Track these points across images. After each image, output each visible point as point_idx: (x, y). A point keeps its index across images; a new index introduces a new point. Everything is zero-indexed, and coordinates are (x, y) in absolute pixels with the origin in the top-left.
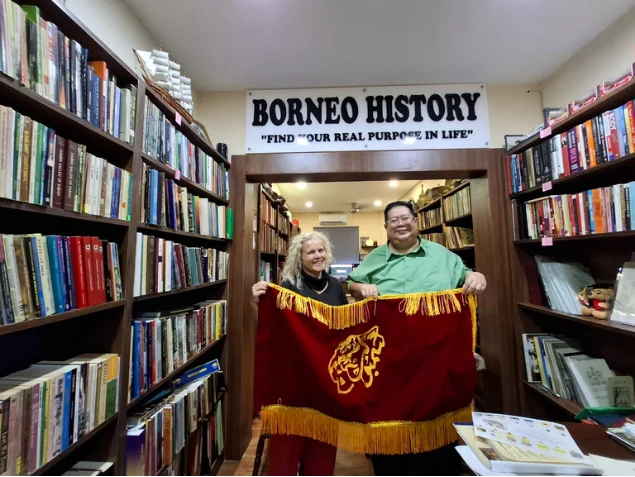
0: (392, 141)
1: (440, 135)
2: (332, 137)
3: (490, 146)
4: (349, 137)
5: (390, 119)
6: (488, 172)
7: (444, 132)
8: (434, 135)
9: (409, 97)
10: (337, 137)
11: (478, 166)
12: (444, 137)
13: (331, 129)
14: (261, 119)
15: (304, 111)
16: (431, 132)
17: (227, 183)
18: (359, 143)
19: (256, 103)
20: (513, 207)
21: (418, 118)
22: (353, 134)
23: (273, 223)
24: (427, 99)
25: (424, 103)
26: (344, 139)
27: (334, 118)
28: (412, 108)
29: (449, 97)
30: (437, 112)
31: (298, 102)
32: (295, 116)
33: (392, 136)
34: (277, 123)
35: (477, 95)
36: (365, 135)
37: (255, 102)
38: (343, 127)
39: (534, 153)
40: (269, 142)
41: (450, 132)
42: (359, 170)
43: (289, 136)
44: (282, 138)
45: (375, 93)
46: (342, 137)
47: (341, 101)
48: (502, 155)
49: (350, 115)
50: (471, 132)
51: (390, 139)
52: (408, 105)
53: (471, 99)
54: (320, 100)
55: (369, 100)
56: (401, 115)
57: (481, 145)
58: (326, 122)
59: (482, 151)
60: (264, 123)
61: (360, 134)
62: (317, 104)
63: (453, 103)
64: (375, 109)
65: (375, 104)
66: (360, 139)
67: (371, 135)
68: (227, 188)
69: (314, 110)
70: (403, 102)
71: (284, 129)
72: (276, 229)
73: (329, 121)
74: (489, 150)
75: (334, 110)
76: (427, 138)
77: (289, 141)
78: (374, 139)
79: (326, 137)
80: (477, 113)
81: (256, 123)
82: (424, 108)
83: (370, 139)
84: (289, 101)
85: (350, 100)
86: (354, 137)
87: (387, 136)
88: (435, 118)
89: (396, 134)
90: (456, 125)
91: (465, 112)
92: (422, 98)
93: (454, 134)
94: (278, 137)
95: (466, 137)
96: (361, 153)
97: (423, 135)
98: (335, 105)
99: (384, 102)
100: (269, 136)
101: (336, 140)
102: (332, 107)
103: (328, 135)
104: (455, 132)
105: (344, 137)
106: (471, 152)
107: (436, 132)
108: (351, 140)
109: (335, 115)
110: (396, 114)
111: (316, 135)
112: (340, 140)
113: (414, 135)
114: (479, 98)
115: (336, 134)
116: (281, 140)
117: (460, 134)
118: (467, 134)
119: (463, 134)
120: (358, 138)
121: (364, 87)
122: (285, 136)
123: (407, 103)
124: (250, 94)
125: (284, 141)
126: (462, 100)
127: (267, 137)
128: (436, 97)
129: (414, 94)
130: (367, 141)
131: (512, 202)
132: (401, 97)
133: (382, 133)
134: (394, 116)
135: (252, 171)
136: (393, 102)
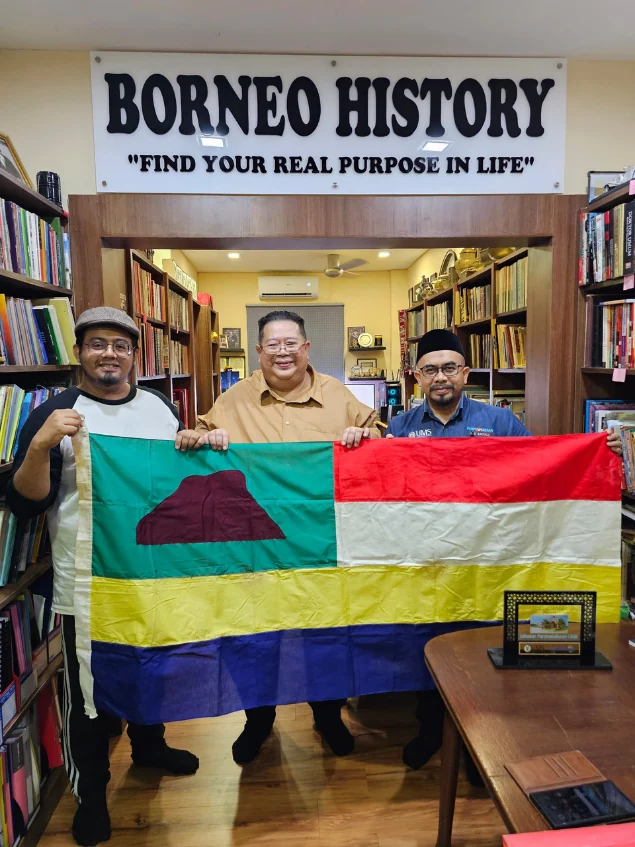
0: (384, 175)
1: (473, 165)
2: (269, 165)
3: (563, 191)
4: (303, 164)
5: (381, 131)
6: (553, 240)
7: (481, 160)
8: (463, 165)
9: (419, 83)
10: (280, 164)
11: (538, 230)
12: (481, 170)
13: (268, 148)
14: (124, 120)
15: (212, 104)
16: (458, 160)
17: (67, 255)
18: (320, 176)
19: (113, 80)
20: (588, 306)
21: (435, 129)
22: (311, 160)
23: (158, 317)
24: (455, 87)
25: (448, 98)
26: (293, 171)
27: (273, 122)
28: (424, 107)
29: (495, 84)
30: (471, 119)
31: (200, 82)
32: (194, 113)
33: (383, 165)
34: (160, 128)
35: (548, 84)
36: (334, 163)
37: (109, 78)
38: (290, 144)
39: (626, 215)
40: (144, 169)
41: (493, 160)
42: (322, 232)
43: (184, 158)
44: (170, 163)
45: (354, 70)
46: (288, 165)
47: (286, 86)
48: (572, 208)
49: (306, 118)
50: (531, 161)
51: (381, 171)
52: (417, 101)
53: (537, 91)
54: (244, 81)
55: (343, 84)
56: (402, 122)
57: (547, 189)
58: (258, 131)
59: (548, 197)
60: (130, 128)
61: (324, 160)
62: (238, 90)
63: (503, 99)
64: (353, 106)
65: (353, 95)
66: (324, 170)
67: (345, 163)
68: (68, 264)
70: (408, 93)
71: (173, 143)
72: (163, 326)
73: (263, 129)
74: (560, 197)
75: (273, 105)
76: (450, 171)
77: (184, 169)
78: (350, 170)
79: (258, 164)
80: (544, 124)
81: (114, 127)
82: (447, 107)
83: (343, 171)
84: (181, 79)
85: (304, 84)
86: (311, 166)
87: (375, 165)
88: (468, 130)
89: (391, 162)
90: (505, 146)
91: (524, 120)
92: (444, 85)
93: (498, 165)
94: (162, 161)
95: (521, 171)
96: (326, 199)
97: (442, 165)
98: (274, 95)
99: (372, 93)
100: (144, 157)
101: (277, 171)
102: (269, 98)
103: (262, 160)
104: (501, 159)
105: (294, 165)
106: (527, 201)
107: (468, 159)
108: (306, 172)
109: (274, 115)
110: (394, 116)
111: (238, 158)
112: (285, 171)
113: (426, 164)
114: (551, 91)
115: (276, 159)
116: (169, 167)
117: (510, 164)
118: (523, 164)
119: (516, 165)
120: (320, 168)
121: (334, 56)
122: (176, 157)
123: (416, 96)
124: (98, 60)
125: (176, 169)
126: (521, 94)
127: (140, 159)
128: (470, 85)
129: (430, 77)
130: (336, 174)
131: (586, 300)
132: (405, 83)
133: (365, 159)
134: (389, 124)
135: (114, 230)
136: (390, 91)
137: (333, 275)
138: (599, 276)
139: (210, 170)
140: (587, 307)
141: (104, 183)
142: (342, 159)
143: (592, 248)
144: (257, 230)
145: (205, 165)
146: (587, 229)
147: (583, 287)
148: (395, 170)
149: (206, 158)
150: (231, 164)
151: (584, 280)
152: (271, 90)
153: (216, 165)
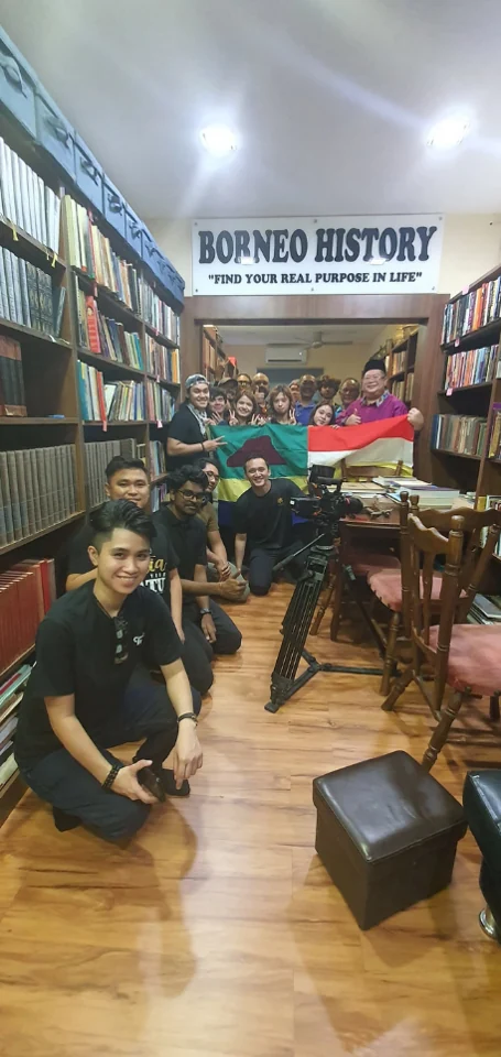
0: (339, 283)
1: (388, 277)
2: (279, 278)
3: (436, 291)
4: (296, 278)
5: (339, 259)
6: (430, 320)
7: (392, 274)
8: (382, 277)
9: (361, 230)
10: (284, 278)
11: (421, 314)
12: (392, 280)
13: (279, 269)
14: (207, 256)
15: (251, 246)
16: (379, 274)
18: (305, 285)
19: (203, 234)
21: (368, 257)
22: (300, 276)
24: (380, 234)
25: (377, 239)
26: (291, 281)
27: (282, 255)
28: (363, 244)
29: (403, 231)
30: (388, 251)
31: (245, 234)
32: (242, 251)
33: (339, 278)
34: (225, 260)
35: (433, 229)
36: (312, 277)
37: (201, 234)
38: (290, 267)
40: (216, 282)
41: (399, 274)
42: (304, 316)
43: (236, 276)
44: (229, 279)
45: (326, 224)
46: (289, 279)
47: (290, 235)
48: (440, 301)
49: (299, 253)
50: (419, 274)
51: (337, 281)
52: (359, 241)
53: (426, 234)
54: (269, 233)
55: (320, 233)
56: (351, 253)
57: (427, 290)
58: (274, 261)
59: (428, 295)
60: (210, 261)
61: (307, 275)
62: (265, 238)
63: (407, 239)
64: (325, 245)
65: (325, 239)
66: (307, 281)
67: (318, 277)
68: (178, 333)
69: (262, 246)
70: (355, 237)
71: (230, 268)
73: (277, 259)
74: (433, 295)
75: (282, 246)
76: (374, 280)
77: (236, 282)
78: (321, 281)
79: (273, 278)
80: (430, 252)
82: (376, 244)
83: (317, 281)
84: (237, 233)
85: (300, 234)
86: (301, 279)
87: (334, 277)
88: (386, 257)
89: (343, 276)
90: (405, 266)
91: (418, 251)
92: (375, 231)
93: (402, 277)
94: (225, 278)
95: (414, 280)
96: (307, 297)
97: (371, 277)
98: (283, 240)
99: (335, 236)
100: (216, 276)
101: (283, 282)
102: (281, 242)
103: (275, 276)
104: (403, 274)
105: (292, 278)
106: (417, 298)
107: (385, 274)
108: (298, 282)
109: (283, 251)
110: (346, 251)
111: (263, 275)
112: (287, 282)
113: (362, 277)
114: (434, 233)
115: (283, 275)
116: (228, 281)
117: (408, 276)
118: (415, 276)
119: (411, 277)
120: (305, 279)
121: (315, 217)
122: (232, 276)
123: (358, 238)
124: (196, 224)
125: (232, 282)
126: (417, 235)
127: (214, 277)
128: (389, 231)
129: (367, 227)
130: (313, 284)
131: (443, 354)
132: (354, 231)
133: (329, 274)
134: (343, 255)
135: (201, 315)
136: (345, 235)
138: (448, 341)
139: (249, 282)
140: (442, 357)
141: (197, 290)
142: (317, 275)
143: (447, 324)
144: (271, 315)
145: (246, 279)
146: (446, 314)
147: (442, 346)
148: (345, 280)
149: (247, 276)
150: (259, 279)
151: (442, 342)
152: (282, 237)
153: (252, 279)
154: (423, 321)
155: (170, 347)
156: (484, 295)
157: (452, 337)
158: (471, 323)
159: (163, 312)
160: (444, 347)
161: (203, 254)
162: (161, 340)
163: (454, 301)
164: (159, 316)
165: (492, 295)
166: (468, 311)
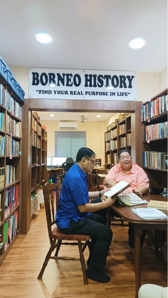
0: (96, 96)
2: (69, 93)
3: (137, 100)
4: (77, 93)
5: (95, 86)
6: (135, 111)
7: (118, 93)
8: (114, 94)
9: (104, 76)
10: (71, 93)
11: (132, 109)
12: (118, 95)
13: (69, 89)
14: (36, 82)
15: (56, 79)
16: (113, 93)
17: (21, 112)
18: (81, 96)
19: (34, 74)
21: (107, 85)
22: (79, 92)
23: (35, 130)
24: (112, 77)
25: (110, 79)
26: (74, 94)
27: (70, 83)
28: (105, 81)
29: (121, 77)
30: (116, 84)
31: (54, 75)
32: (52, 81)
33: (95, 93)
34: (44, 84)
35: (133, 77)
36: (84, 93)
37: (33, 73)
38: (74, 88)
40: (40, 93)
41: (121, 93)
42: (81, 108)
43: (49, 91)
44: (46, 92)
45: (89, 73)
46: (73, 93)
47: (73, 76)
48: (139, 105)
49: (77, 82)
51: (95, 95)
52: (103, 80)
53: (130, 79)
54: (64, 75)
55: (86, 76)
56: (100, 84)
58: (67, 85)
60: (37, 84)
61: (82, 92)
62: (62, 76)
63: (123, 80)
64: (89, 80)
65: (89, 78)
66: (82, 94)
68: (21, 115)
69: (61, 79)
70: (101, 78)
71: (46, 88)
72: (36, 133)
74: (137, 102)
75: (70, 80)
76: (111, 95)
77: (49, 93)
78: (88, 94)
79: (66, 93)
80: (132, 86)
81: (34, 84)
82: (110, 81)
83: (86, 94)
84: (50, 74)
85: (77, 75)
87: (93, 93)
88: (115, 86)
89: (97, 93)
90: (123, 90)
91: (128, 85)
92: (109, 76)
93: (122, 94)
94: (44, 91)
95: (127, 96)
96: (82, 100)
97: (109, 94)
98: (70, 78)
99: (93, 78)
100: (40, 91)
101: (71, 94)
102: (69, 78)
103: (67, 92)
104: (123, 93)
105: (74, 93)
106: (129, 103)
107: (115, 93)
108: (77, 94)
109: (70, 82)
110: (98, 83)
111: (62, 91)
112: (73, 94)
113: (105, 93)
114: (134, 78)
115: (71, 92)
116: (46, 93)
117: (125, 94)
118: (128, 94)
120: (81, 94)
121: (84, 70)
122: (47, 91)
123: (103, 79)
124: (31, 69)
125: (47, 93)
126: (127, 79)
127: (39, 91)
128: (115, 77)
129: (106, 75)
130: (84, 95)
131: (143, 125)
132: (100, 76)
133: (91, 92)
134: (97, 84)
135: (32, 107)
136: (97, 78)
137: (83, 122)
138: (145, 120)
139: (55, 93)
140: (143, 127)
141: (30, 96)
142: (86, 92)
143: (143, 113)
144: (66, 107)
145: (54, 92)
146: (142, 109)
147: (142, 122)
148: (98, 94)
149: (54, 91)
150: (60, 92)
151: (142, 121)
152: (70, 77)
153: (57, 93)
154: (133, 112)
155: (17, 121)
156: (158, 102)
157: (146, 118)
158: (154, 113)
159: (15, 105)
160: (143, 122)
161: (34, 81)
162: (13, 118)
163: (145, 104)
164: (13, 106)
165: (161, 102)
166: (152, 108)
